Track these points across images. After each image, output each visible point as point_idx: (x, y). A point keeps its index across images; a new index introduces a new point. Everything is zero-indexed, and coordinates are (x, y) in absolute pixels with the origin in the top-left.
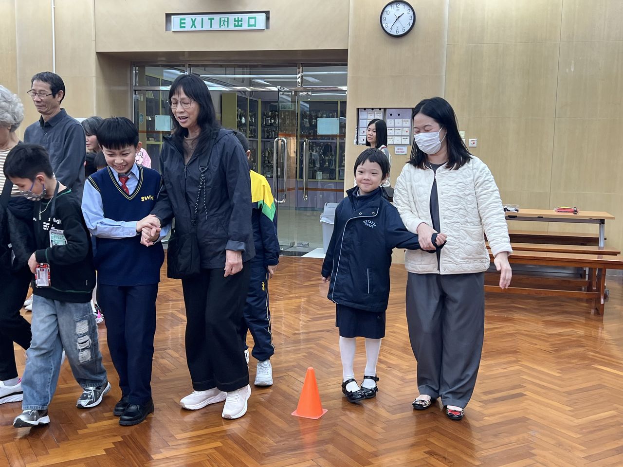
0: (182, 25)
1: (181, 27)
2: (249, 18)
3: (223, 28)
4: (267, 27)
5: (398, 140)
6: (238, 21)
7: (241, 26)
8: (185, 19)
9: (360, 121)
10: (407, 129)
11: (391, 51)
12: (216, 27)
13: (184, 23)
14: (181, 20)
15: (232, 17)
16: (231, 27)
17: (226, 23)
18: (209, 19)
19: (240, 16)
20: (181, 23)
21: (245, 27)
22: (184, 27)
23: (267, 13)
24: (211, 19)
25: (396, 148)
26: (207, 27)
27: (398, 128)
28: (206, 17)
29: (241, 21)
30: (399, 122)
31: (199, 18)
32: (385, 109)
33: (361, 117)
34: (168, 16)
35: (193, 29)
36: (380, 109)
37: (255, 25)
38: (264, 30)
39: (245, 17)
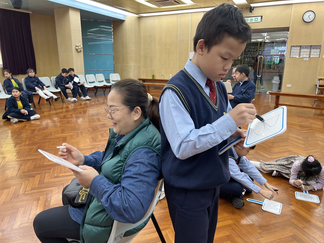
4: (261, 21)
5: (305, 56)
7: (252, 21)
9: (292, 50)
10: (308, 52)
11: (305, 27)
15: (249, 18)
16: (249, 22)
19: (252, 18)
21: (254, 21)
23: (262, 16)
25: (304, 59)
27: (305, 52)
30: (305, 50)
32: (301, 46)
33: (292, 49)
36: (299, 46)
37: (257, 21)
39: (254, 18)
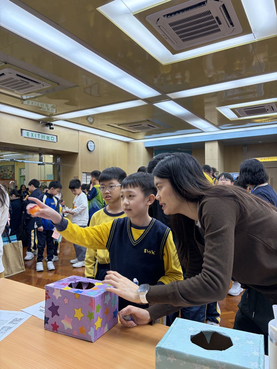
0: (28, 135)
1: (27, 136)
2: (52, 137)
3: (43, 139)
4: (57, 142)
6: (48, 137)
7: (49, 139)
8: (29, 133)
11: (89, 155)
12: (40, 138)
13: (29, 134)
14: (27, 132)
15: (46, 135)
16: (46, 139)
17: (44, 137)
18: (38, 134)
19: (49, 136)
20: (27, 134)
21: (50, 140)
22: (29, 136)
23: (57, 136)
24: (39, 135)
26: (37, 138)
28: (37, 134)
29: (49, 137)
31: (34, 133)
32: (86, 173)
34: (22, 130)
35: (32, 137)
36: (85, 173)
37: (53, 140)
38: (55, 142)
39: (50, 136)
